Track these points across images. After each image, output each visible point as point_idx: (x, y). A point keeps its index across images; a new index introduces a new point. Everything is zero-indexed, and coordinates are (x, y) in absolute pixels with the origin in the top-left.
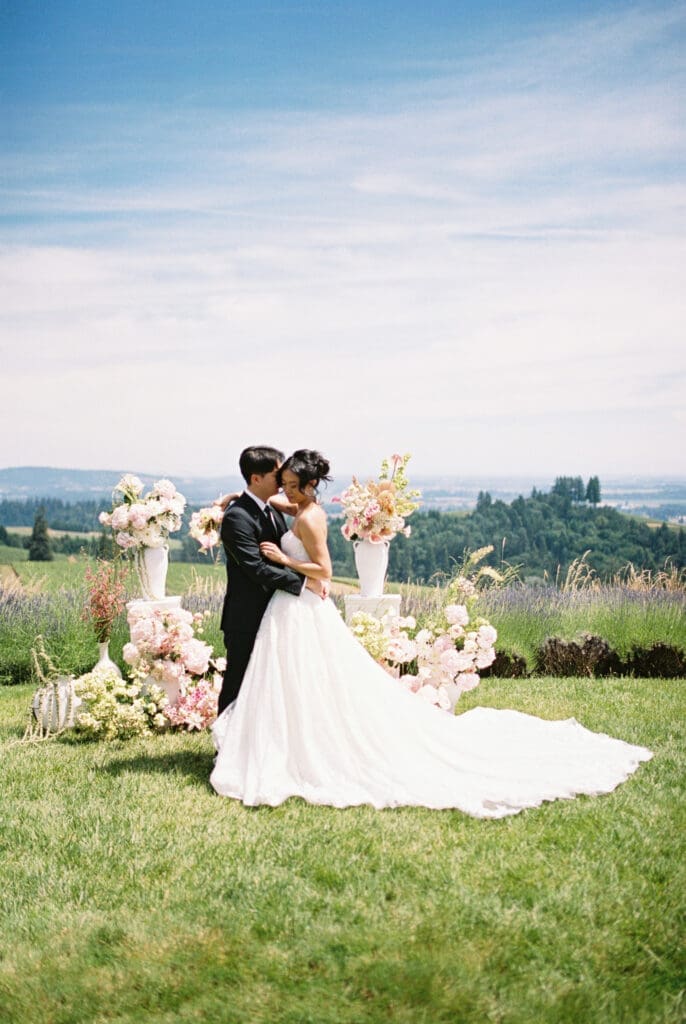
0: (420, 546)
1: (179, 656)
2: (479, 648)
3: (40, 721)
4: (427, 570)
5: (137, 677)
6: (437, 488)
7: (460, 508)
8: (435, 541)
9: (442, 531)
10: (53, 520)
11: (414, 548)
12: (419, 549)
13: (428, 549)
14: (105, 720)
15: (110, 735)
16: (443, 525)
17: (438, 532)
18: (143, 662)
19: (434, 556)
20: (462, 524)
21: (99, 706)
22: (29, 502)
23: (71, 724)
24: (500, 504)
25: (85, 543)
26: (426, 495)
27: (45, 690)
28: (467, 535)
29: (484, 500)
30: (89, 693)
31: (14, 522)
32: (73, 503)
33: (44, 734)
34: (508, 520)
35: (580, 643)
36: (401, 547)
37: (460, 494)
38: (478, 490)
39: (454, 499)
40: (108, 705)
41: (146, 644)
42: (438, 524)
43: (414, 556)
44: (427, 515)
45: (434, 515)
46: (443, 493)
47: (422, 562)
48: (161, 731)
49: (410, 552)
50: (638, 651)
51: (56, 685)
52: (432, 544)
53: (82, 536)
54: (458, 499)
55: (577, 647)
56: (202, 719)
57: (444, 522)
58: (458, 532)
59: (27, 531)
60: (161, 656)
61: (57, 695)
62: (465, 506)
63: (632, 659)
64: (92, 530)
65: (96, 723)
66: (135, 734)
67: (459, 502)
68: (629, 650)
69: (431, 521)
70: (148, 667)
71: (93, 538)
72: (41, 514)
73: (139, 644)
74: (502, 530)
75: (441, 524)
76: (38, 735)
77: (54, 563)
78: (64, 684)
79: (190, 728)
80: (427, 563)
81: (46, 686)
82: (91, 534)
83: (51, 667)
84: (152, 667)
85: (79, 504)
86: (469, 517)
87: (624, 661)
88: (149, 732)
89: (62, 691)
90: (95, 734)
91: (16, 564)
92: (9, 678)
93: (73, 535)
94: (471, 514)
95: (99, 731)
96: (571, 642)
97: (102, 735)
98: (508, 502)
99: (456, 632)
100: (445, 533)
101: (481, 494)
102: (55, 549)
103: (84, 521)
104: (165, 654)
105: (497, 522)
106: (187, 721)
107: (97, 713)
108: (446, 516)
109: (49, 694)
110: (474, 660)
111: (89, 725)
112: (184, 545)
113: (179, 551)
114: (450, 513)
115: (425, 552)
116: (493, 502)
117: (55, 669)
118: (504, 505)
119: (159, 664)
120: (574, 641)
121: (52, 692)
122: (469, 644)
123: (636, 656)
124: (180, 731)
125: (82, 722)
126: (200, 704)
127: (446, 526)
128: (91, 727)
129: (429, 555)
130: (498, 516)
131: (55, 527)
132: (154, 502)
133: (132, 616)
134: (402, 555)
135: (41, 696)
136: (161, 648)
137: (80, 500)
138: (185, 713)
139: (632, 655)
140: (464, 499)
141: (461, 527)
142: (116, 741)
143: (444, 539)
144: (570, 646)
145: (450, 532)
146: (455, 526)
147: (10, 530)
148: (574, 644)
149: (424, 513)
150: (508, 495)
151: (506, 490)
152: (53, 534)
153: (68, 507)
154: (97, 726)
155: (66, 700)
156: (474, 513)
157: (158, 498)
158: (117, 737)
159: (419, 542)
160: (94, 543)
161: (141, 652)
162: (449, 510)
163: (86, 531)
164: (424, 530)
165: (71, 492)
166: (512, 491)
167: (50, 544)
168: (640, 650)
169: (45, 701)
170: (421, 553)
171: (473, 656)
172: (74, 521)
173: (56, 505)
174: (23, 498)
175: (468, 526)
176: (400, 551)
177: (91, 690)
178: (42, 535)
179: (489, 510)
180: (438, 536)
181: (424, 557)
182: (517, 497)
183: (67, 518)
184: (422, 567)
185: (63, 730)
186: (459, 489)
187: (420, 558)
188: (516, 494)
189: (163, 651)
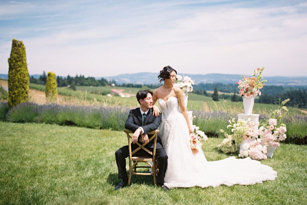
10: (220, 89)
22: (214, 84)
25: (229, 96)
31: (209, 89)
32: (226, 84)
59: (212, 92)
64: (232, 92)
72: (216, 87)
77: (219, 102)
85: (228, 85)
91: (209, 102)
93: (226, 94)
99: (272, 128)
102: (220, 98)
103: (229, 89)
110: (278, 138)
113: (258, 99)
131: (221, 91)
147: (208, 92)
152: (220, 93)
153: (225, 85)
160: (232, 96)
163: (230, 93)
165: (226, 81)
167: (219, 97)
172: (226, 89)
173: (221, 85)
174: (212, 83)
178: (216, 94)
183: (224, 89)
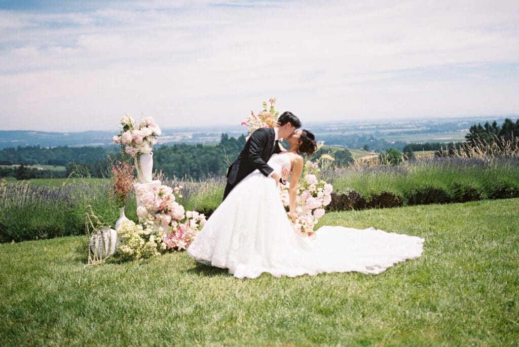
0: (193, 162)
1: (170, 211)
2: (324, 195)
3: (96, 253)
4: (197, 174)
5: (148, 223)
6: (199, 133)
7: (212, 142)
8: (200, 159)
9: (204, 154)
11: (190, 164)
12: (193, 164)
13: (198, 164)
14: (135, 248)
15: (138, 257)
16: (204, 151)
17: (202, 155)
18: (150, 216)
19: (201, 167)
20: (214, 150)
21: (131, 241)
23: (112, 252)
24: (232, 139)
25: (11, 170)
26: (195, 136)
27: (96, 235)
28: (217, 155)
29: (225, 138)
30: (126, 234)
33: (99, 259)
34: (237, 147)
35: (347, 194)
36: (183, 163)
37: (211, 135)
38: (221, 133)
39: (209, 138)
40: (137, 240)
41: (150, 206)
42: (202, 151)
43: (191, 168)
44: (196, 146)
45: (200, 146)
46: (203, 135)
47: (195, 170)
48: (163, 252)
49: (189, 166)
50: (374, 196)
51: (102, 232)
52: (199, 161)
53: (8, 167)
54: (211, 138)
55: (346, 196)
56: (186, 244)
57: (205, 149)
58: (213, 155)
60: (159, 212)
61: (103, 238)
62: (214, 141)
63: (371, 200)
64: (14, 164)
65: (131, 250)
66: (152, 255)
67: (211, 139)
68: (370, 196)
69: (198, 149)
70: (153, 218)
71: (15, 167)
73: (146, 206)
74: (234, 152)
75: (203, 151)
76: (96, 260)
78: (107, 232)
79: (179, 249)
80: (198, 171)
81: (96, 233)
82: (14, 166)
83: (99, 222)
84: (155, 218)
86: (217, 146)
87: (368, 201)
88: (159, 253)
89: (106, 235)
90: (130, 257)
92: (46, 235)
94: (218, 145)
95: (132, 255)
96: (342, 194)
97: (134, 257)
98: (237, 138)
99: (312, 188)
100: (206, 155)
101: (223, 135)
104: (162, 210)
105: (232, 148)
106: (178, 245)
107: (131, 245)
108: (206, 147)
109: (99, 237)
110: (322, 202)
111: (128, 251)
112: (67, 169)
113: (65, 172)
114: (208, 145)
115: (196, 165)
116: (229, 138)
117: (100, 223)
118: (235, 140)
119: (158, 216)
120: (344, 193)
121: (100, 236)
122: (320, 194)
123: (373, 199)
124: (173, 251)
125: (124, 250)
126: (183, 236)
127: (206, 151)
128: (128, 253)
129: (198, 167)
130: (232, 145)
132: (145, 128)
133: (139, 191)
134: (184, 167)
135: (94, 239)
136: (160, 207)
137: (6, 147)
138: (176, 241)
139: (371, 198)
140: (214, 138)
141: (214, 152)
142: (142, 260)
143: (205, 159)
144: (341, 196)
145: (208, 154)
146: (211, 152)
148: (344, 195)
149: (194, 146)
150: (236, 134)
151: (235, 132)
154: (131, 252)
155: (108, 240)
156: (220, 144)
157: (147, 126)
158: (142, 257)
159: (193, 160)
160: (16, 170)
161: (148, 210)
162: (207, 143)
163: (11, 165)
164: (195, 154)
166: (238, 132)
168: (375, 196)
169: (97, 242)
170: (194, 166)
171: (322, 200)
175: (217, 151)
176: (183, 166)
177: (127, 232)
179: (227, 142)
180: (202, 157)
181: (196, 168)
182: (241, 135)
184: (195, 173)
185: (108, 256)
186: (211, 132)
187: (193, 168)
188: (240, 134)
189: (161, 209)
